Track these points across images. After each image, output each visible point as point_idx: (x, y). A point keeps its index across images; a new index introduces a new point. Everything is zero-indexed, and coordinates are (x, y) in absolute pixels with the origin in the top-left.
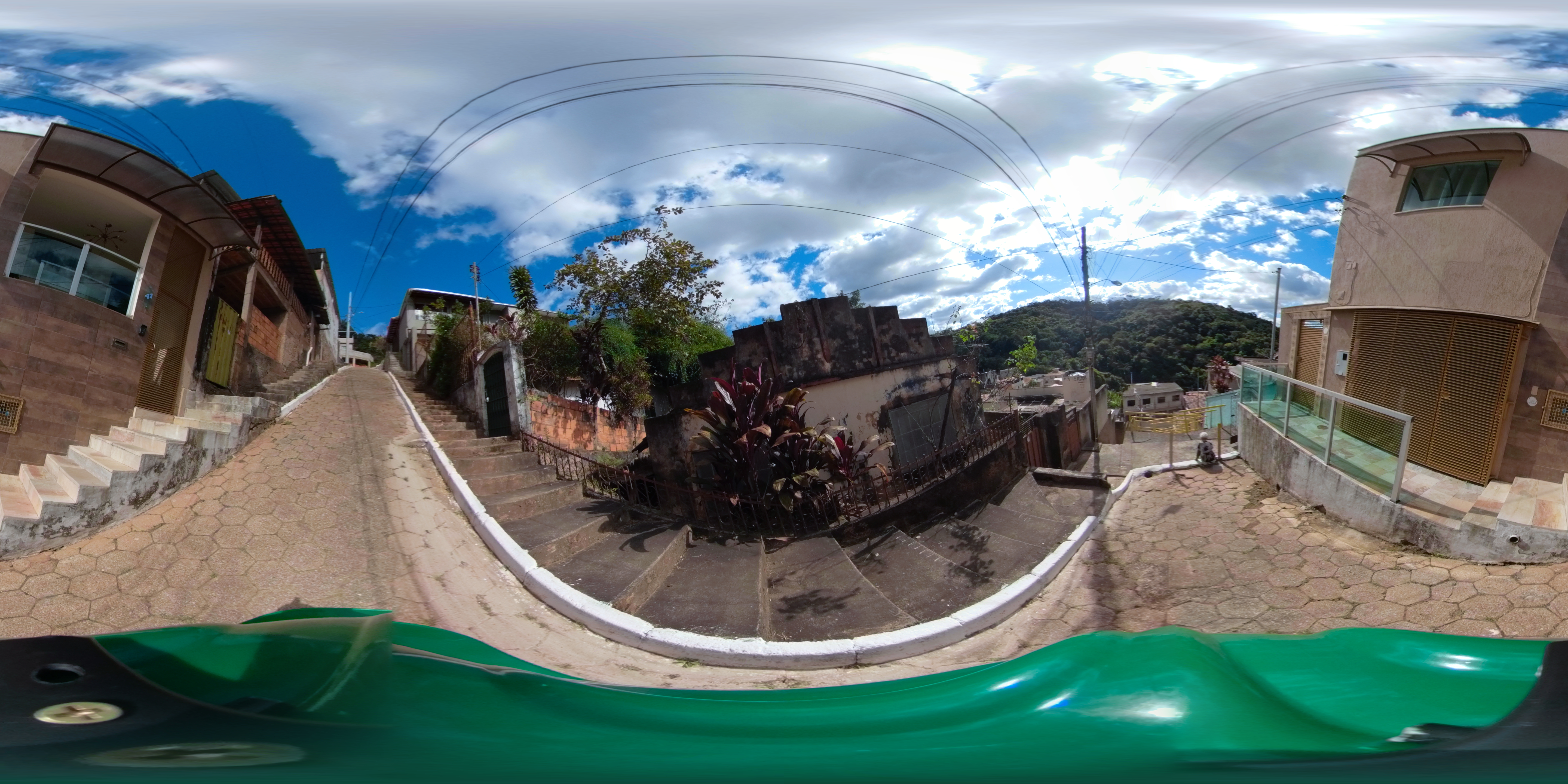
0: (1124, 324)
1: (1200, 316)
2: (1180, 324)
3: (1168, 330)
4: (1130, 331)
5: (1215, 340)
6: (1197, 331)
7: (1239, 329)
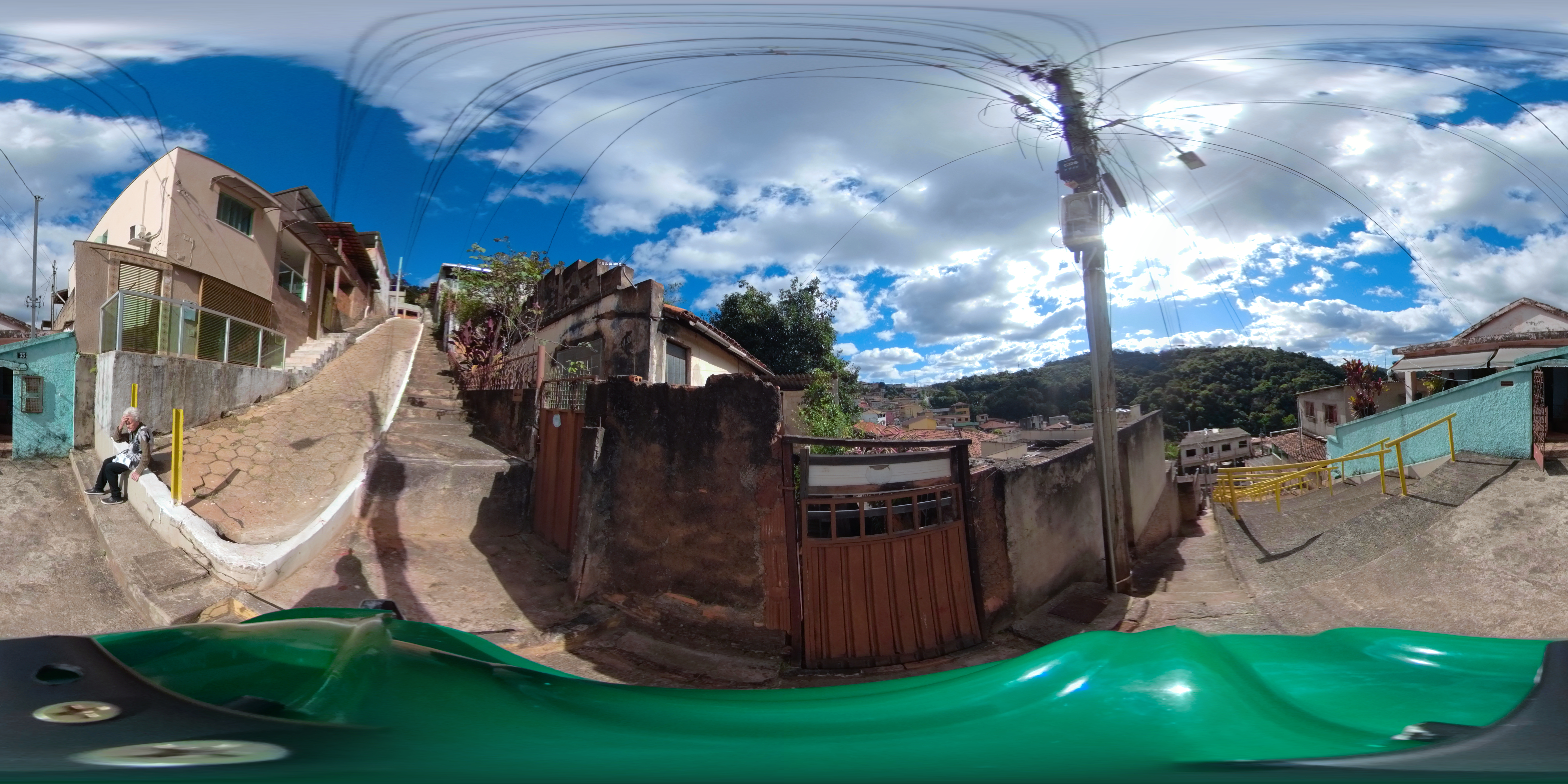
0: (1178, 373)
1: (1252, 360)
2: (1233, 370)
3: (1222, 376)
4: (1183, 380)
5: (1270, 383)
6: (1251, 376)
7: (1292, 369)
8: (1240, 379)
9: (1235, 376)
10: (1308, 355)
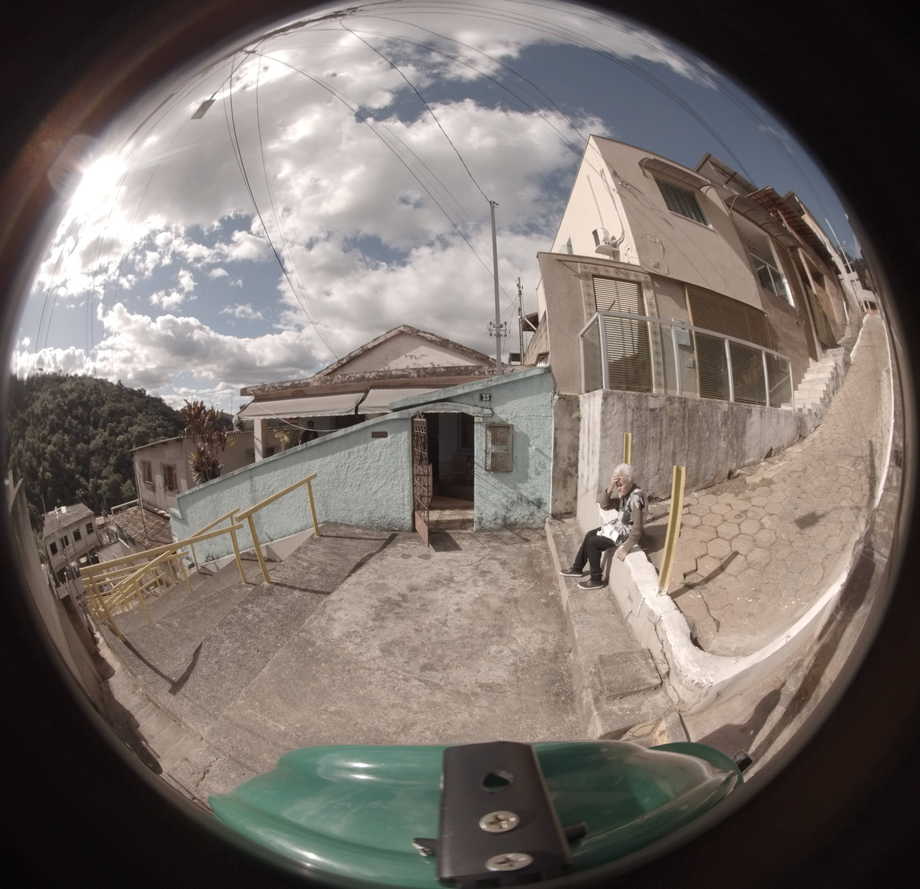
5: (106, 434)
6: (89, 422)
7: (129, 414)
8: (80, 427)
9: (75, 422)
10: (148, 393)
